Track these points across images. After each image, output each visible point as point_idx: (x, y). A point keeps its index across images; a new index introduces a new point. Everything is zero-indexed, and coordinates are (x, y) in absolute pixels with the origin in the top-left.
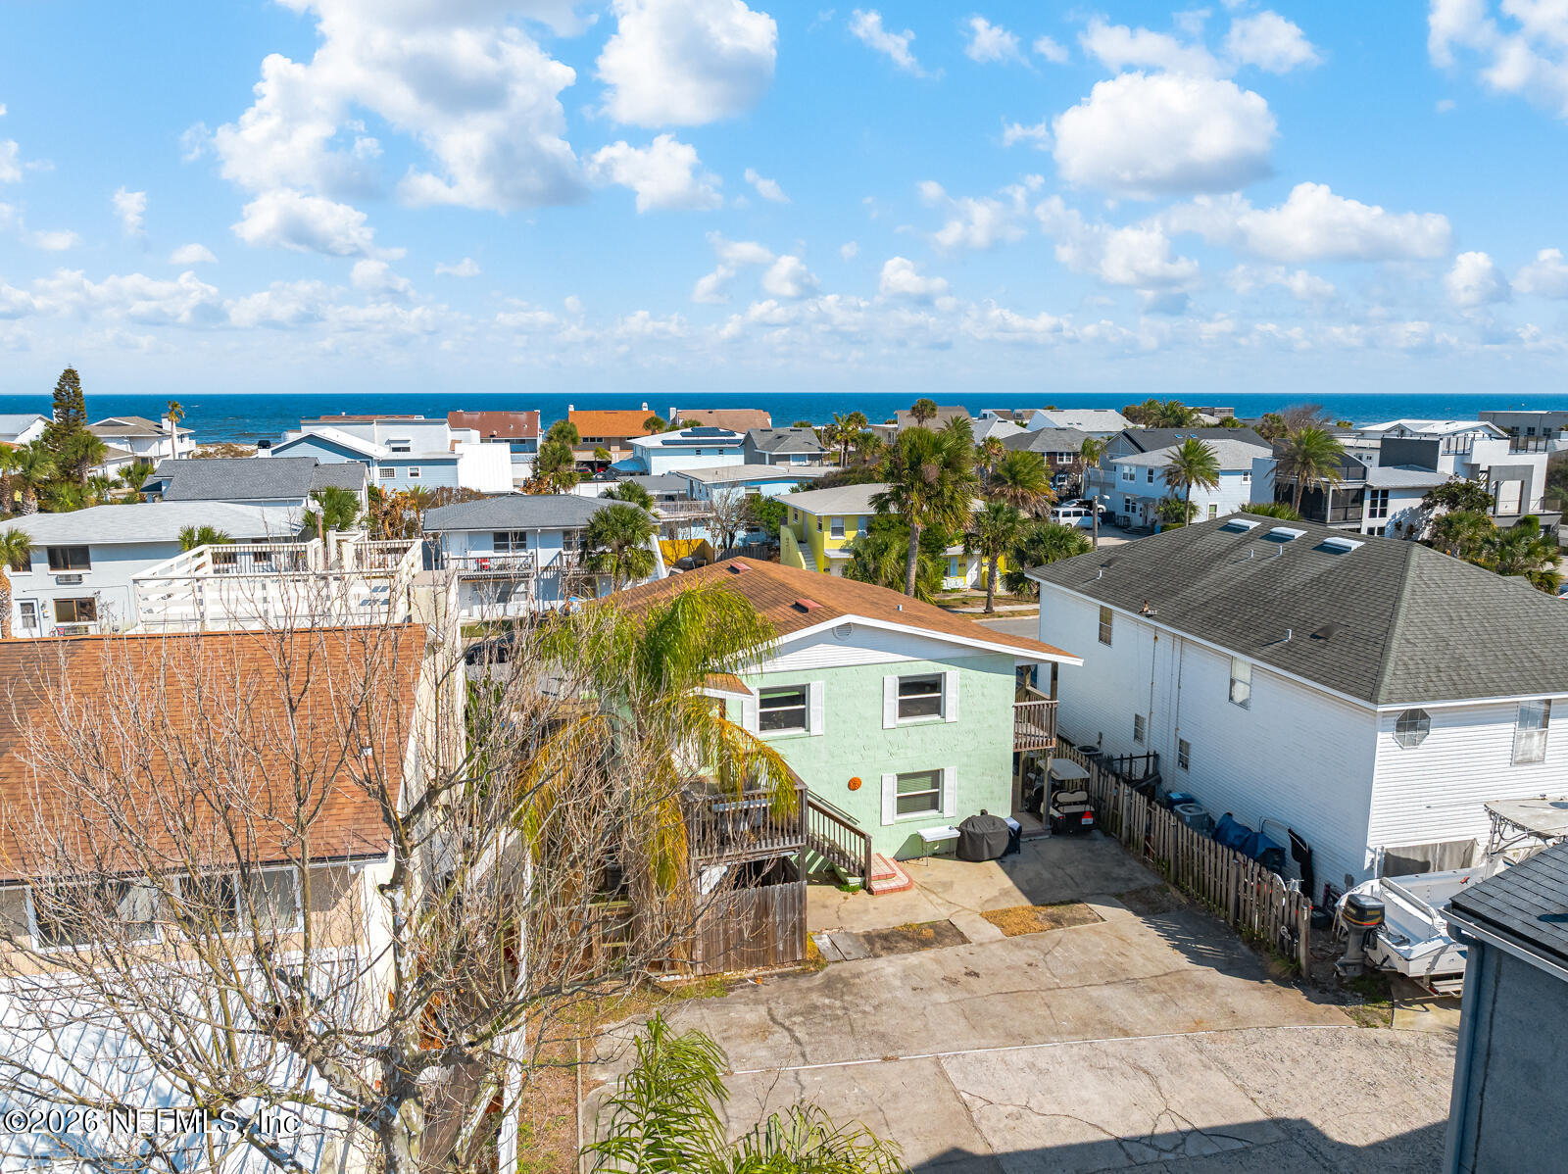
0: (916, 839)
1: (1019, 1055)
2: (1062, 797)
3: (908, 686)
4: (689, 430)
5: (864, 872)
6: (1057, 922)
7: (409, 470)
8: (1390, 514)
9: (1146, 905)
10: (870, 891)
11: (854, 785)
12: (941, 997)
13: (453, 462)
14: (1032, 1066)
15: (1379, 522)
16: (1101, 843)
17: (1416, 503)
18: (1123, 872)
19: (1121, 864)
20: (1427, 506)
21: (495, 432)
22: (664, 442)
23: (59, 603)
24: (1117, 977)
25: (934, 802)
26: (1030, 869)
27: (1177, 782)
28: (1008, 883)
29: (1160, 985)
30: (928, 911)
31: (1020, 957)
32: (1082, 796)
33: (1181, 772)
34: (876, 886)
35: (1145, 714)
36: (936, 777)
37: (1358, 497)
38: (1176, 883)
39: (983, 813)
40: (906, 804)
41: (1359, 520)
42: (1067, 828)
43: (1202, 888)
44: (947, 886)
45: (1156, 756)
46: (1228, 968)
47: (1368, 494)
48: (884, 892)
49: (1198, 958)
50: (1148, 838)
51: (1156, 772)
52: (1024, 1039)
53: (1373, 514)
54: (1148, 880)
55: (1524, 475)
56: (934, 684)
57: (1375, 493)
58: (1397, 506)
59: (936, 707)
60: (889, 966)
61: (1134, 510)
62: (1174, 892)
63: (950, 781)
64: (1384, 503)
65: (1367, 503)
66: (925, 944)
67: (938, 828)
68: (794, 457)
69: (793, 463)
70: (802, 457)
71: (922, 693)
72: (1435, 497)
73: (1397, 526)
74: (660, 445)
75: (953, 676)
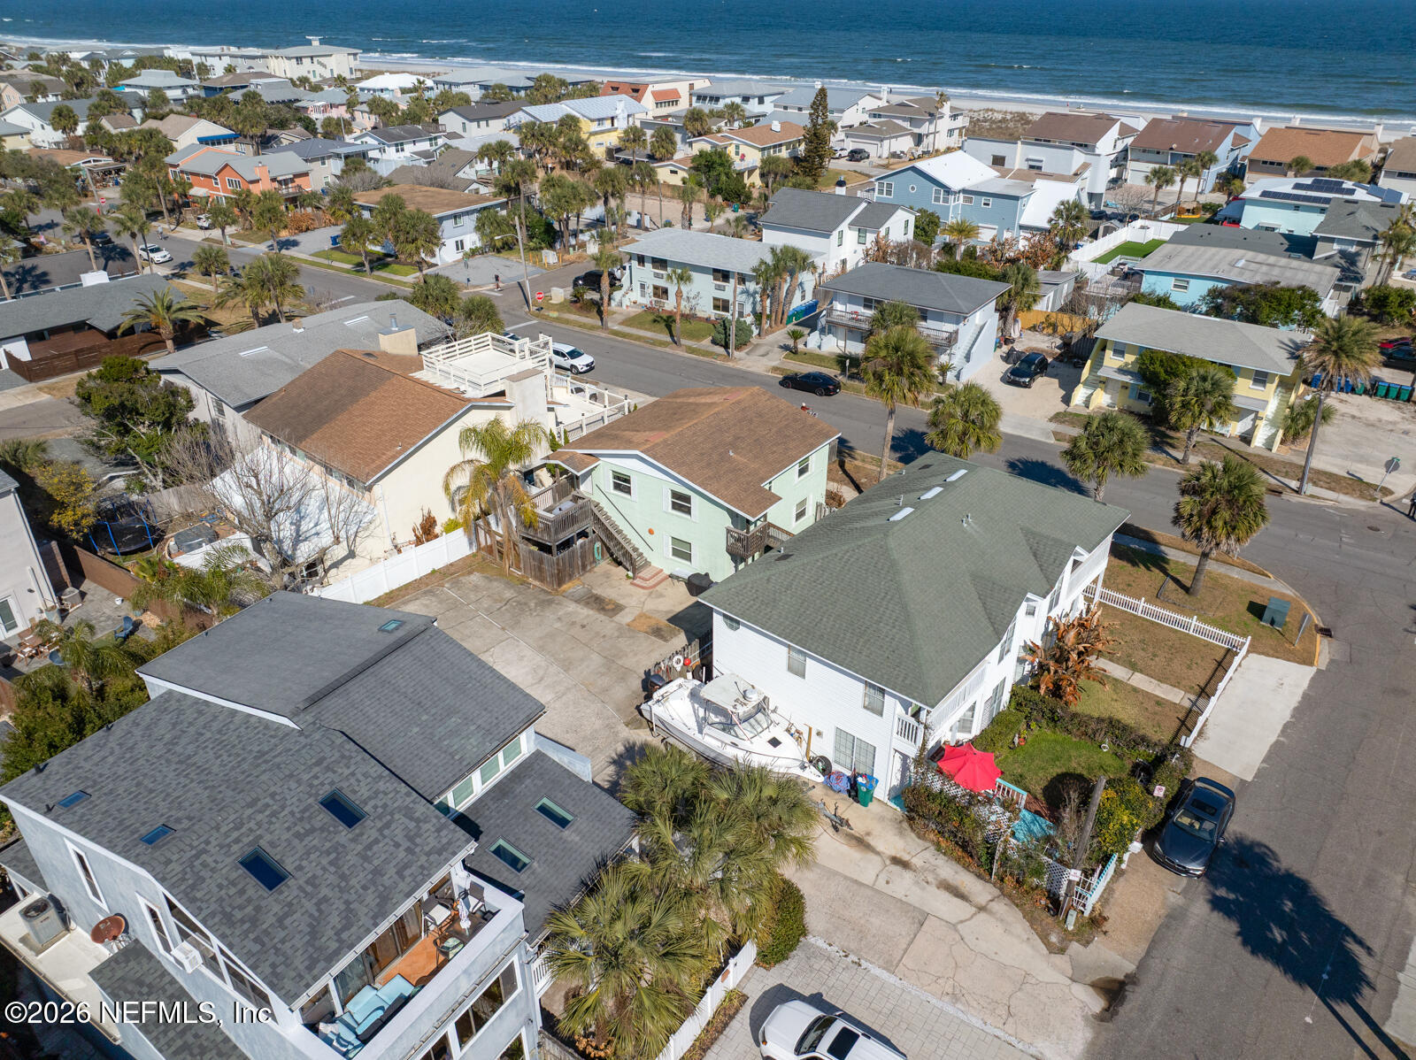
3: (675, 495)
4: (1309, 181)
5: (634, 572)
6: (654, 632)
7: (983, 200)
10: (632, 582)
11: (652, 531)
13: (1017, 198)
21: (1174, 146)
23: (656, 288)
25: (688, 557)
31: (609, 632)
34: (636, 580)
36: (688, 545)
39: (707, 575)
40: (676, 553)
56: (687, 499)
59: (688, 511)
60: (573, 608)
63: (694, 551)
66: (601, 609)
68: (1340, 241)
69: (1336, 247)
70: (1351, 243)
71: (681, 502)
74: (1258, 196)
75: (696, 500)
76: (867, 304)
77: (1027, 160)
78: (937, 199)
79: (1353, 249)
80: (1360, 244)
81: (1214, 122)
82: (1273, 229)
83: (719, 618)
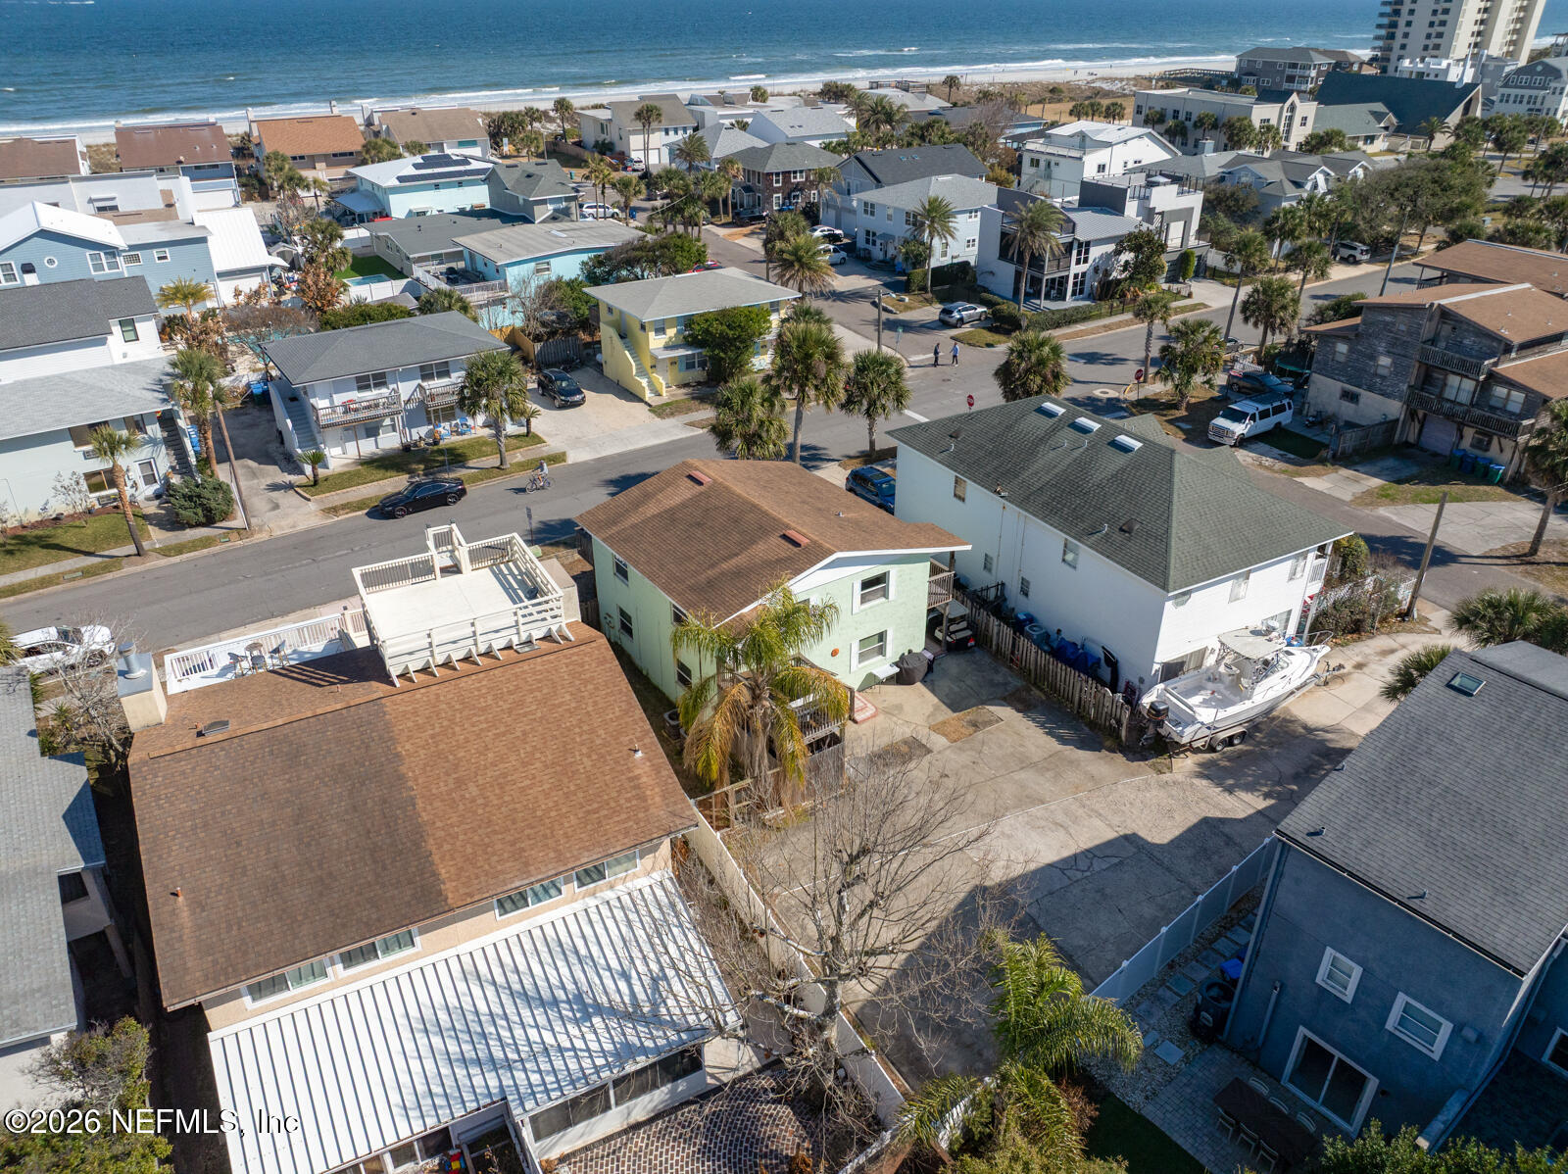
0: (873, 676)
2: (953, 628)
3: (866, 583)
5: (850, 708)
6: (975, 725)
7: (155, 253)
8: (1090, 261)
9: (1024, 706)
10: (855, 722)
11: (834, 653)
13: (204, 240)
15: (1083, 268)
16: (978, 655)
17: (1111, 247)
18: (999, 678)
19: (997, 672)
20: (1118, 252)
21: (182, 158)
22: (401, 179)
24: (1025, 764)
26: (944, 684)
27: (1021, 606)
28: (935, 700)
29: (1048, 766)
30: (896, 731)
31: (966, 758)
32: (964, 624)
33: (1022, 598)
34: (858, 717)
35: (993, 554)
36: (882, 637)
37: (1069, 247)
38: (1035, 684)
39: (910, 652)
41: (1068, 267)
42: (956, 648)
43: (1054, 688)
44: (899, 707)
45: (1003, 584)
46: (1083, 745)
47: (1076, 245)
48: (864, 721)
49: (1063, 741)
50: (1013, 653)
51: (1003, 594)
53: (1078, 262)
54: (1016, 682)
55: (1185, 215)
56: (882, 579)
57: (1080, 245)
58: (1095, 252)
59: (883, 592)
60: (895, 776)
61: (874, 243)
62: (1036, 692)
63: (889, 637)
64: (1087, 252)
65: (1075, 252)
66: (907, 757)
67: (884, 668)
68: (552, 201)
69: (550, 207)
70: (559, 200)
71: (874, 585)
72: (1123, 243)
73: (1096, 270)
74: (396, 183)
75: (894, 571)
76: (363, 384)
77: (91, 201)
78: (99, 267)
79: (563, 206)
80: (567, 199)
81: (170, 127)
82: (424, 213)
83: (1169, 605)
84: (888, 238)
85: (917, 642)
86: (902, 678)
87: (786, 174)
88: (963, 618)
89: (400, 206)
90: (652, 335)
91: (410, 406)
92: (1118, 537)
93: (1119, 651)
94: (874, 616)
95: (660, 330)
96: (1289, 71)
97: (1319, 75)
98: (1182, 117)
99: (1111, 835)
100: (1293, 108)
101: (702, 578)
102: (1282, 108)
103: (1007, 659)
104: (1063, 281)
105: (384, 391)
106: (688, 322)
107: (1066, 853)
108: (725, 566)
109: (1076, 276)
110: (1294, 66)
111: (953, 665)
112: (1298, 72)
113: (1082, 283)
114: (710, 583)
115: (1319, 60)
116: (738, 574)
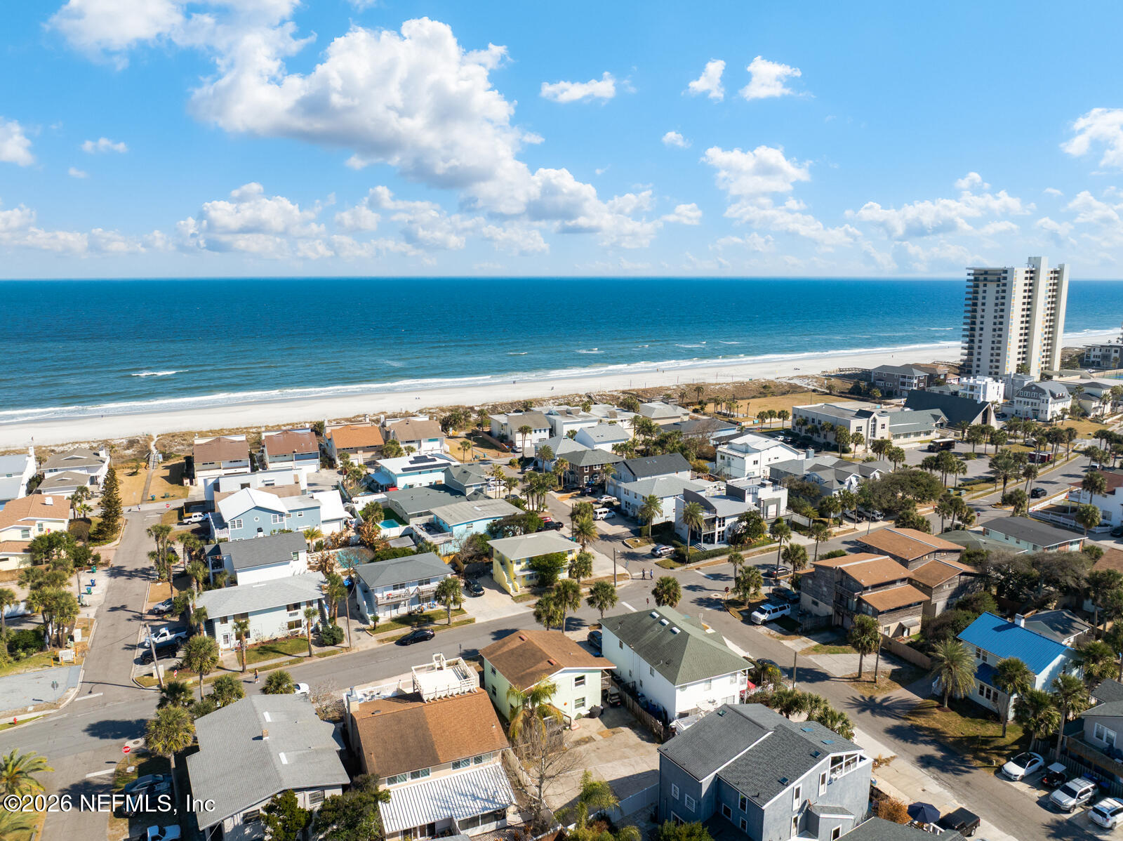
0: (580, 714)
1: (610, 765)
2: (613, 698)
3: (577, 679)
5: (570, 725)
6: (614, 733)
7: (298, 513)
8: (726, 525)
9: (632, 726)
10: (571, 731)
11: (566, 705)
12: (593, 755)
13: (319, 507)
14: (612, 767)
15: (722, 529)
16: (622, 709)
17: (736, 519)
18: (627, 717)
19: (626, 715)
20: (740, 521)
21: (296, 450)
22: (403, 469)
24: (627, 746)
25: (583, 705)
26: (607, 719)
27: (639, 690)
28: (601, 724)
29: (635, 747)
30: (586, 734)
31: (607, 743)
32: (617, 697)
33: (640, 688)
34: (573, 728)
35: (632, 672)
36: (583, 699)
37: (714, 520)
39: (595, 706)
40: (577, 707)
41: (714, 529)
42: (613, 706)
43: (645, 722)
44: (588, 726)
45: (635, 682)
46: (649, 741)
47: (717, 519)
48: (575, 730)
49: (643, 739)
50: (633, 709)
52: (610, 762)
53: (719, 526)
54: (633, 719)
55: (777, 502)
56: (583, 678)
57: (720, 519)
58: (728, 522)
59: (583, 683)
60: (581, 748)
61: (629, 508)
62: (639, 722)
63: (586, 700)
64: (724, 521)
65: (717, 522)
66: (587, 742)
67: (585, 711)
68: (475, 486)
69: (474, 488)
70: (479, 485)
71: (580, 681)
72: (742, 517)
73: (729, 529)
74: (401, 472)
75: (587, 675)
76: (395, 588)
79: (481, 487)
80: (482, 485)
83: (678, 691)
84: (635, 506)
85: (598, 703)
86: (591, 715)
87: (591, 467)
88: (617, 694)
89: (401, 482)
90: (515, 565)
91: (413, 596)
92: (665, 666)
93: (667, 708)
94: (581, 691)
95: (518, 563)
96: (901, 379)
97: (920, 381)
98: (816, 422)
99: (649, 770)
100: (875, 420)
101: (520, 675)
102: (868, 421)
103: (630, 710)
104: (713, 535)
105: (403, 590)
106: (531, 559)
107: (631, 774)
108: (528, 671)
109: (719, 532)
110: (905, 377)
111: (612, 712)
112: (907, 380)
113: (723, 536)
114: (522, 677)
115: (918, 373)
116: (533, 674)
